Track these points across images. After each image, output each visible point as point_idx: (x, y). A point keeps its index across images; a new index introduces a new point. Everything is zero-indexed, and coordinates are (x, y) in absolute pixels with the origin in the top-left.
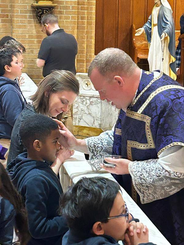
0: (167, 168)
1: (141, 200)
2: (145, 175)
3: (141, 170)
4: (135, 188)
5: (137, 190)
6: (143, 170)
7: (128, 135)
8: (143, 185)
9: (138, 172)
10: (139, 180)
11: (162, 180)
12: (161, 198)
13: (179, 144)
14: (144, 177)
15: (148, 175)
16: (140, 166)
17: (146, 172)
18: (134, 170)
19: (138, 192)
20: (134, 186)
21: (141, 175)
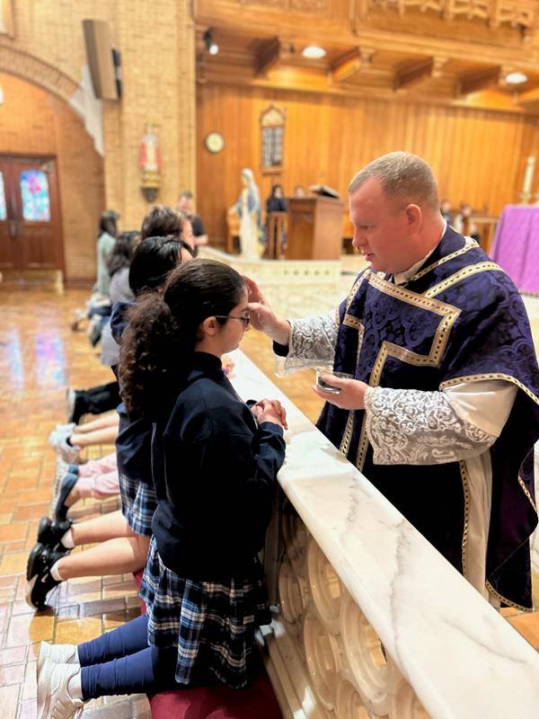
0: (465, 416)
1: (375, 457)
2: (399, 418)
3: (393, 407)
4: (369, 434)
5: (370, 438)
6: (398, 408)
7: (387, 332)
8: (388, 433)
9: (386, 408)
10: (384, 423)
11: (439, 435)
12: (416, 464)
13: (505, 377)
14: (397, 420)
15: (405, 418)
16: (392, 398)
17: (404, 411)
18: (377, 403)
19: (373, 443)
20: (368, 430)
21: (391, 416)
